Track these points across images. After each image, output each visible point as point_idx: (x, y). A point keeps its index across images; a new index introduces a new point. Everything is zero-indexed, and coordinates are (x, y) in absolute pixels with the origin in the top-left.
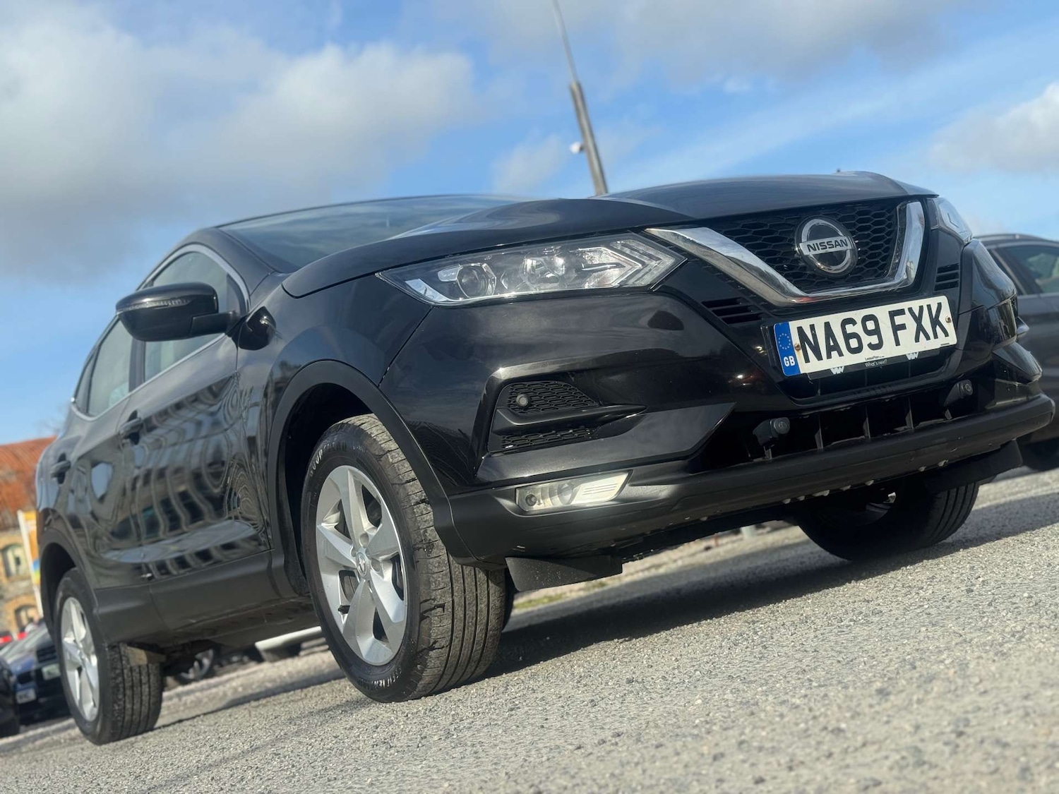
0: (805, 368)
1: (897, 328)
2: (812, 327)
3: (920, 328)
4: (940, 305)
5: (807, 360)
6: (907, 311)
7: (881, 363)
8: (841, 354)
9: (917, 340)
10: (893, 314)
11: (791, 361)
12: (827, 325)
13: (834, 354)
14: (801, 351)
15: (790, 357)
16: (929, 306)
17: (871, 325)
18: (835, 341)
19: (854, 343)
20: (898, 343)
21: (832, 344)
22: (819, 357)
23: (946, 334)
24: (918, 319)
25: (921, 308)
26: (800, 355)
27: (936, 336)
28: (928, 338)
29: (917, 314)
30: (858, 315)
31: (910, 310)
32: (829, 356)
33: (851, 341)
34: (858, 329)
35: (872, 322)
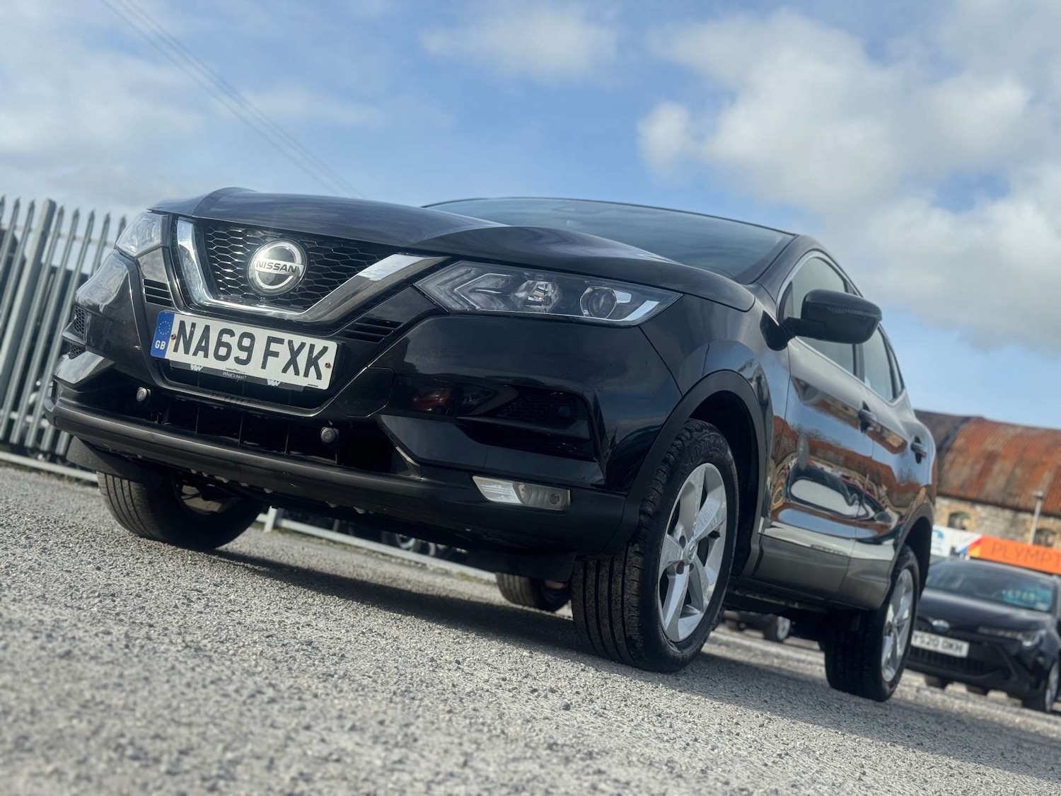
0: (170, 356)
1: (268, 353)
2: (193, 325)
3: (293, 362)
4: (325, 349)
5: (176, 350)
6: (286, 342)
7: (239, 377)
8: (206, 356)
9: (285, 370)
10: (271, 340)
11: (162, 345)
12: (207, 328)
13: (201, 353)
14: (175, 341)
15: (163, 342)
16: (312, 347)
17: (246, 342)
18: (207, 343)
19: (223, 351)
20: (264, 367)
21: (203, 344)
22: (187, 352)
23: (319, 376)
24: (295, 354)
25: (303, 345)
26: (172, 343)
27: (306, 375)
28: (297, 373)
29: (296, 348)
30: (239, 329)
31: (290, 342)
32: (195, 354)
33: (221, 348)
34: (233, 341)
35: (249, 340)
